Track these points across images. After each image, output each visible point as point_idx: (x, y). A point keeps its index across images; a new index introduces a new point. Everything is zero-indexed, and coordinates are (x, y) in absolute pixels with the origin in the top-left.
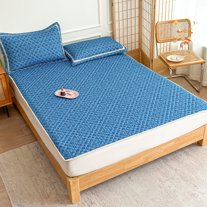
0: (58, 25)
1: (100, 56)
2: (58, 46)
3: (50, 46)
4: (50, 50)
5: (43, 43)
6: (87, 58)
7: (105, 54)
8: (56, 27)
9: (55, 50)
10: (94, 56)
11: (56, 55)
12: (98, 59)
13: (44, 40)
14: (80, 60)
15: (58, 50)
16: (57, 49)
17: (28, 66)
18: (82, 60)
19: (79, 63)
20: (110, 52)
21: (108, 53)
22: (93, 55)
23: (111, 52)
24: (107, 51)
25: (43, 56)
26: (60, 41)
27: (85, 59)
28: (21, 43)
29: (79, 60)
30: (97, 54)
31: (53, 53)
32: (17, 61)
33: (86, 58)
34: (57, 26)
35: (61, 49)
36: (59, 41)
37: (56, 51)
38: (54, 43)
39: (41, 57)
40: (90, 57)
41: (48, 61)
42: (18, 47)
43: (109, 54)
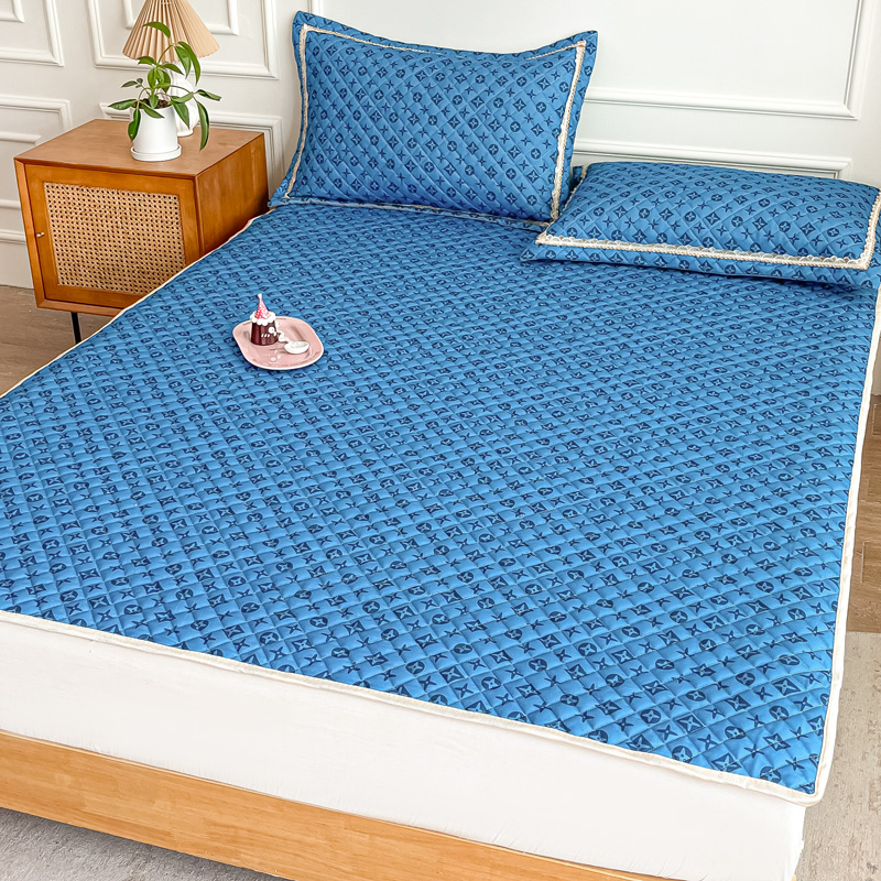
0: (591, 49)
1: (704, 262)
2: (530, 147)
3: (487, 133)
4: (483, 151)
5: (460, 107)
6: (624, 247)
7: (737, 255)
8: (570, 54)
9: (507, 159)
10: (664, 249)
11: (501, 185)
12: (685, 270)
13: (473, 95)
14: (578, 244)
15: (524, 165)
16: (521, 158)
17: (368, 199)
18: (591, 245)
19: (562, 255)
20: (774, 260)
21: (762, 257)
22: (663, 238)
23: (779, 261)
24: (757, 247)
25: (438, 172)
26: (554, 125)
27: (608, 245)
28: (369, 79)
29: (571, 242)
30: (686, 240)
31: (491, 173)
32: (325, 157)
33: (617, 245)
34: (580, 51)
35: (544, 168)
36: (549, 122)
37: (510, 164)
38: (516, 126)
39: (426, 170)
40: (642, 248)
41: (461, 203)
42: (350, 95)
43: (762, 268)
